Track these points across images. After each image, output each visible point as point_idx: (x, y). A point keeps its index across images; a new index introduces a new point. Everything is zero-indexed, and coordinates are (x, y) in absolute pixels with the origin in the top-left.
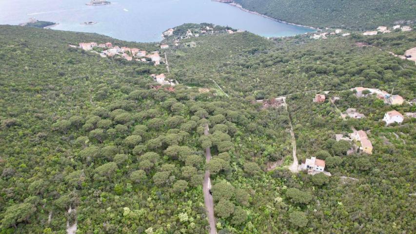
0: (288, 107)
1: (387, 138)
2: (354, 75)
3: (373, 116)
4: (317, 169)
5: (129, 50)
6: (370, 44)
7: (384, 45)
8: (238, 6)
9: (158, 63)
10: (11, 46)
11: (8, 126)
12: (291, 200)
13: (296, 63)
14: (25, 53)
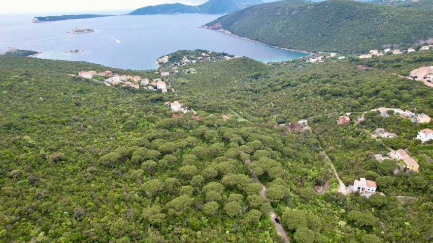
0: (313, 130)
1: (428, 155)
2: (370, 96)
3: (406, 134)
4: (369, 189)
5: (132, 78)
6: (370, 66)
7: (386, 67)
8: (227, 32)
9: (165, 90)
10: (16, 76)
11: (55, 161)
12: (356, 223)
13: (305, 87)
14: (33, 83)
